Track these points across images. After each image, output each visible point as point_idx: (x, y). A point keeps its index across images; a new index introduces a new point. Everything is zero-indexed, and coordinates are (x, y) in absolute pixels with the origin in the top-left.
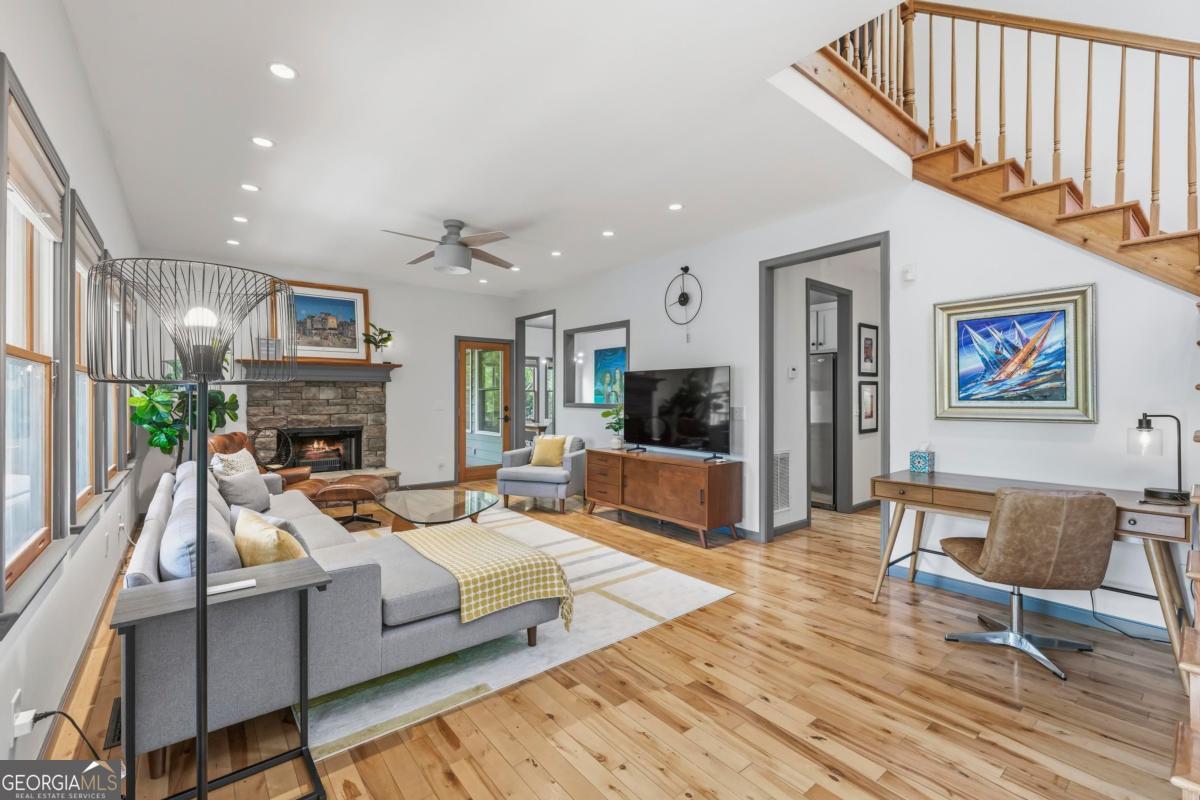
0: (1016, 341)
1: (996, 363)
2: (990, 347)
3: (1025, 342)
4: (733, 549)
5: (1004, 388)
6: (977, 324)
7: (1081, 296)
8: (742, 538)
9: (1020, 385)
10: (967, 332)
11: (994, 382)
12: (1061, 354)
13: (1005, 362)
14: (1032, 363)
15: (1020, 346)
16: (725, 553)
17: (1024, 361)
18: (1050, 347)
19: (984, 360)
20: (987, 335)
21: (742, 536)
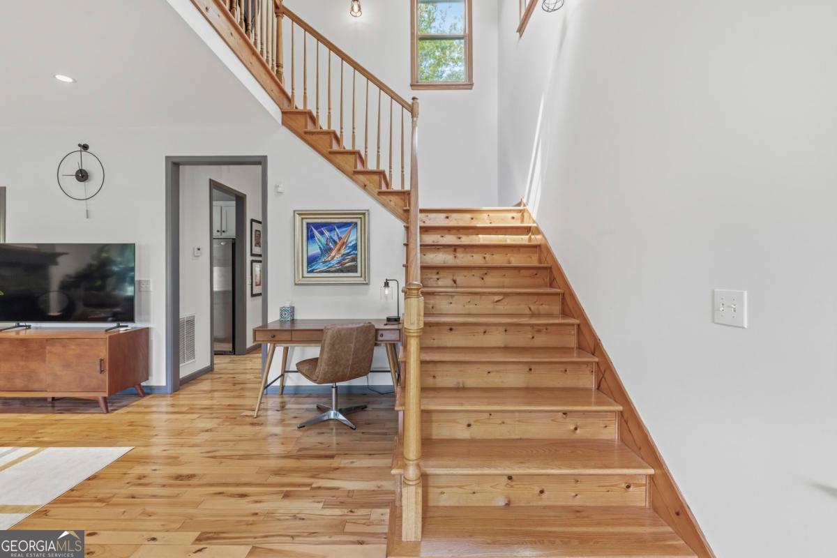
0: (336, 238)
1: (326, 250)
2: (323, 241)
3: (340, 238)
4: (138, 406)
5: (329, 265)
6: (318, 226)
7: (363, 214)
8: (148, 394)
9: (337, 264)
10: (312, 230)
11: (325, 262)
12: (355, 247)
13: (330, 250)
14: (343, 251)
15: (338, 241)
16: (128, 412)
17: (339, 250)
18: (351, 242)
19: (320, 248)
20: (322, 233)
21: (148, 392)
